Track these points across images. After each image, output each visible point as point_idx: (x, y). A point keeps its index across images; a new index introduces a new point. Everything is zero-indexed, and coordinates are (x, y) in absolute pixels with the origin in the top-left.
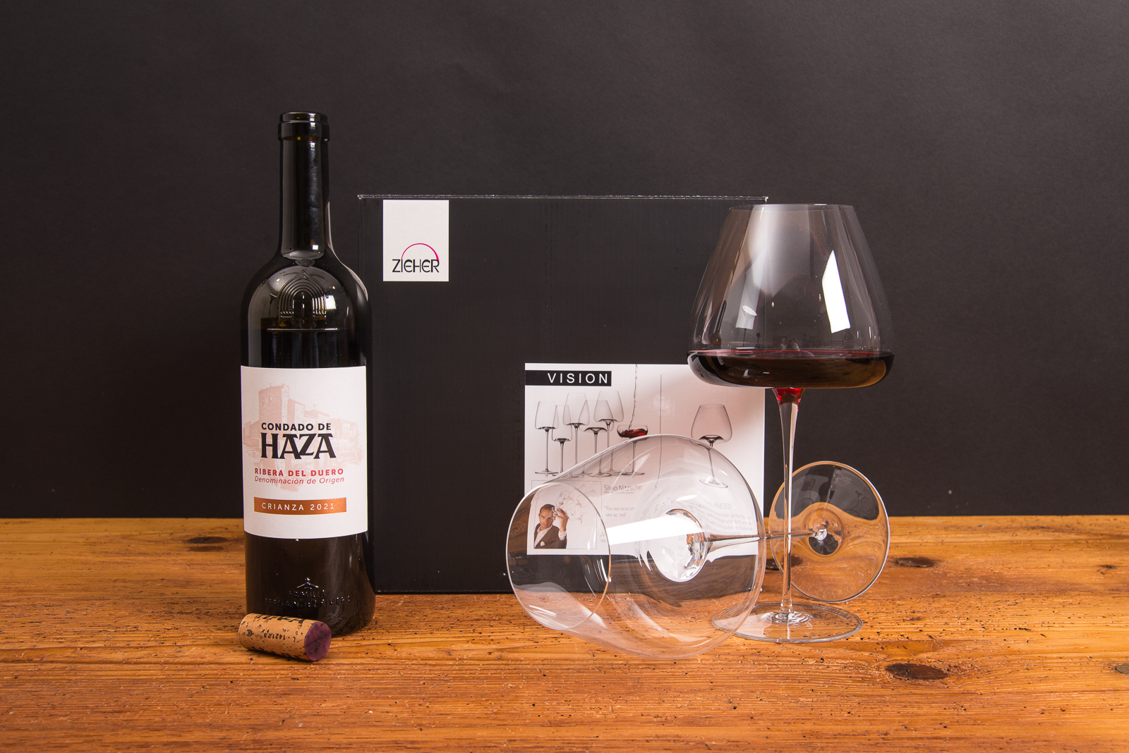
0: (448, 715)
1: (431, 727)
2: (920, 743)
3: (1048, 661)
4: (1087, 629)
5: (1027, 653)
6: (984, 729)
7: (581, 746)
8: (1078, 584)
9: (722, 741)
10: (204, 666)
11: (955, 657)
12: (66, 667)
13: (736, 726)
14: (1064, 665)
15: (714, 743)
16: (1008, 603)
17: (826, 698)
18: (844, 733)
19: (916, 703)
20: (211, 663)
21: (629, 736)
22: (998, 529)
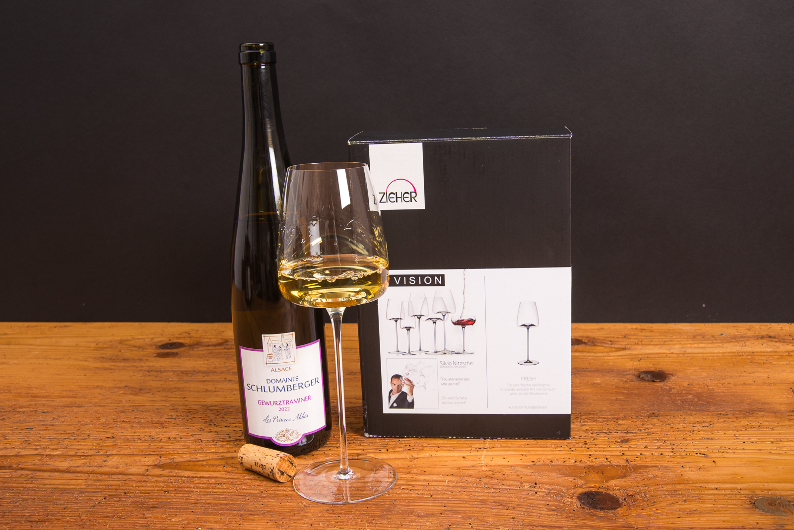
5: (693, 482)
10: (114, 476)
11: (636, 485)
12: (29, 475)
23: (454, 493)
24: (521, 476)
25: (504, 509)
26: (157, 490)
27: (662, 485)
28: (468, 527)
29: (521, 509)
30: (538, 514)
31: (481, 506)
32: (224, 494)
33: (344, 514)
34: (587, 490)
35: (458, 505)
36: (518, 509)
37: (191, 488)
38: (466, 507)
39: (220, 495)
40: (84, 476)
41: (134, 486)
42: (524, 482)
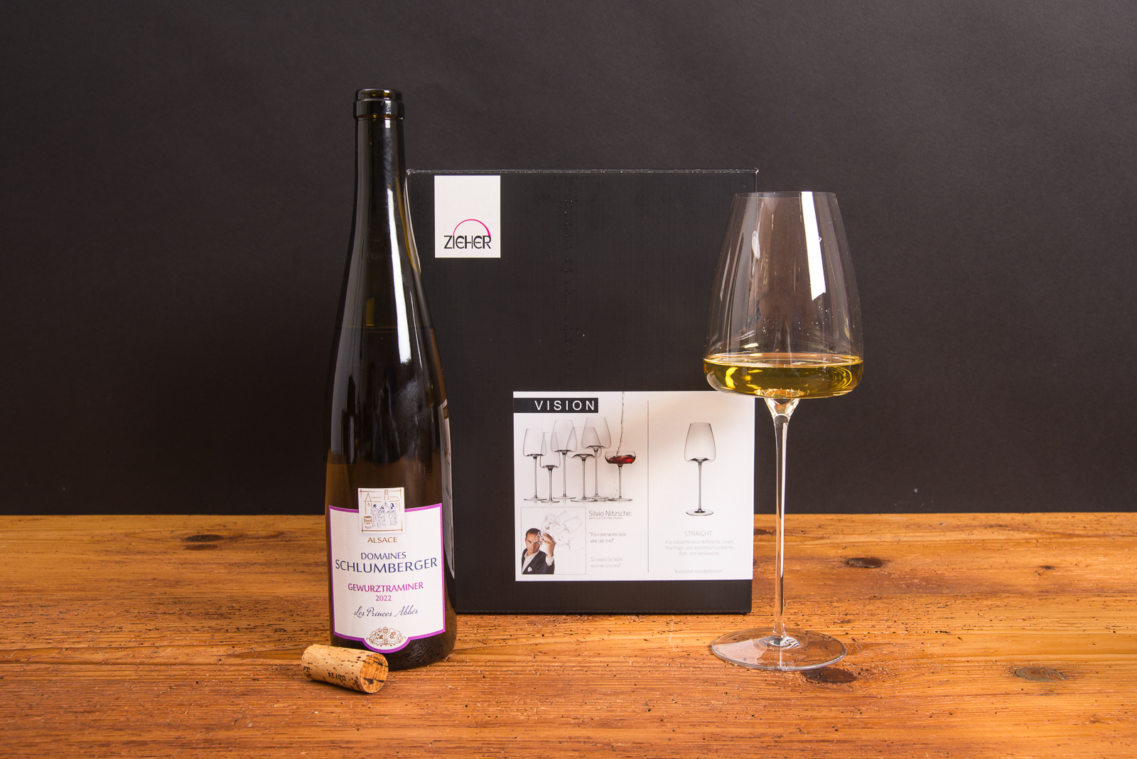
0: (386, 715)
1: (368, 728)
2: (808, 745)
3: (955, 665)
4: (1003, 632)
5: (938, 657)
6: (872, 732)
7: (499, 746)
8: (1012, 586)
9: (627, 743)
10: (175, 667)
11: (870, 660)
12: (49, 668)
13: (645, 728)
14: (968, 669)
15: (620, 744)
16: (939, 605)
17: (736, 701)
18: (741, 735)
19: (818, 706)
20: (182, 664)
21: (544, 738)
22: (957, 528)
25: (712, 686)
27: (901, 660)
30: (755, 689)
31: (681, 684)
35: (652, 683)
38: (663, 685)
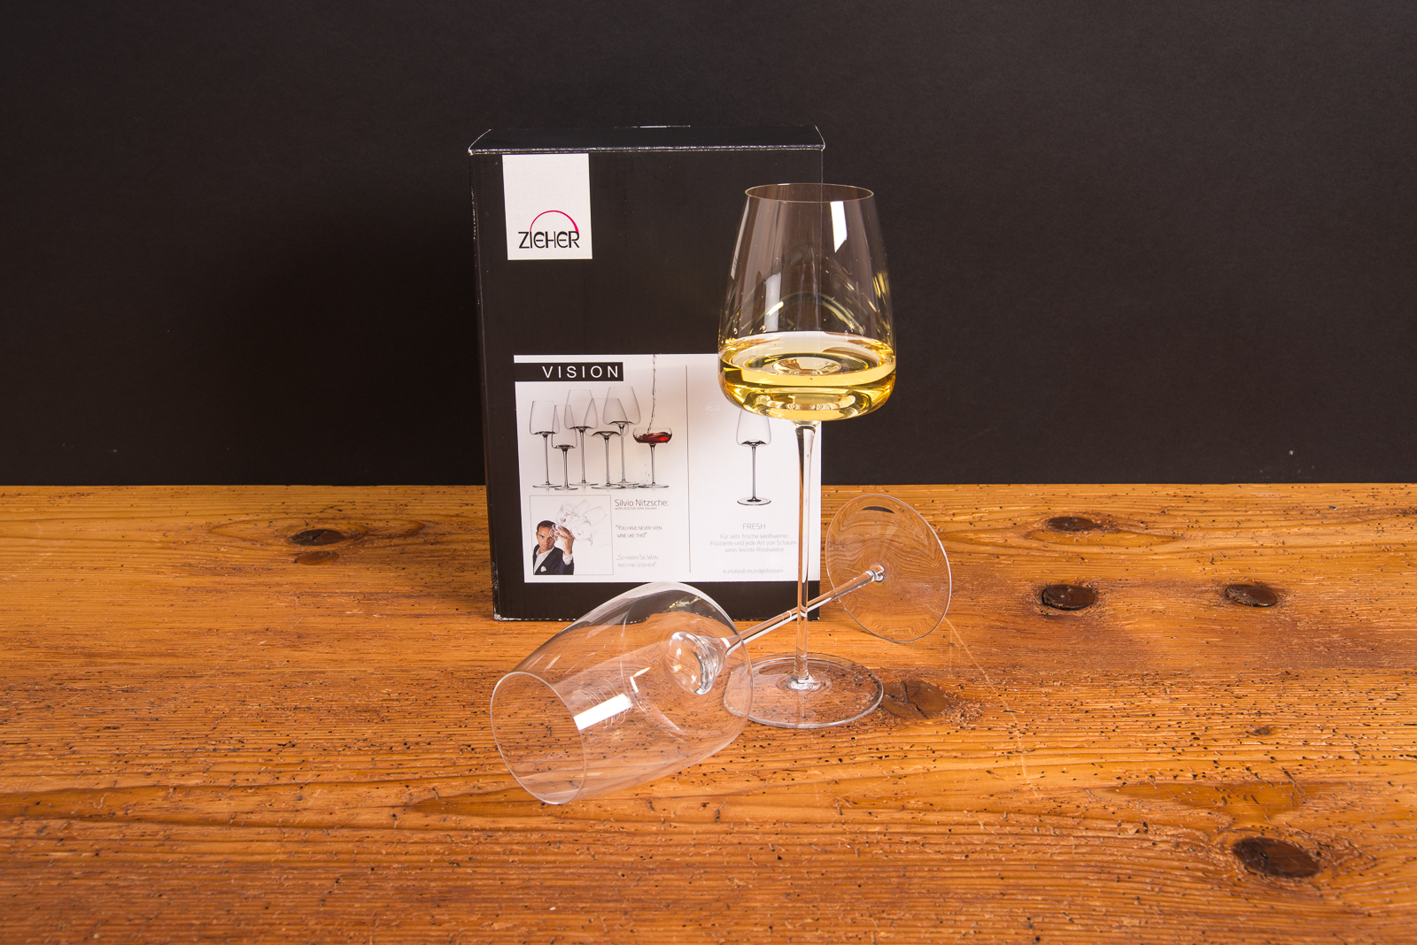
10: (333, 832)
11: (1325, 823)
23: (1007, 849)
24: (1111, 809)
25: (1113, 880)
26: (435, 861)
27: (1370, 822)
28: (1064, 921)
29: (1143, 879)
30: (1178, 889)
31: (1068, 876)
32: (571, 865)
33: (822, 900)
34: (1243, 836)
35: (1025, 874)
36: (1139, 879)
37: (498, 853)
38: (1041, 878)
39: (565, 868)
40: (273, 833)
41: (384, 852)
42: (1123, 821)
